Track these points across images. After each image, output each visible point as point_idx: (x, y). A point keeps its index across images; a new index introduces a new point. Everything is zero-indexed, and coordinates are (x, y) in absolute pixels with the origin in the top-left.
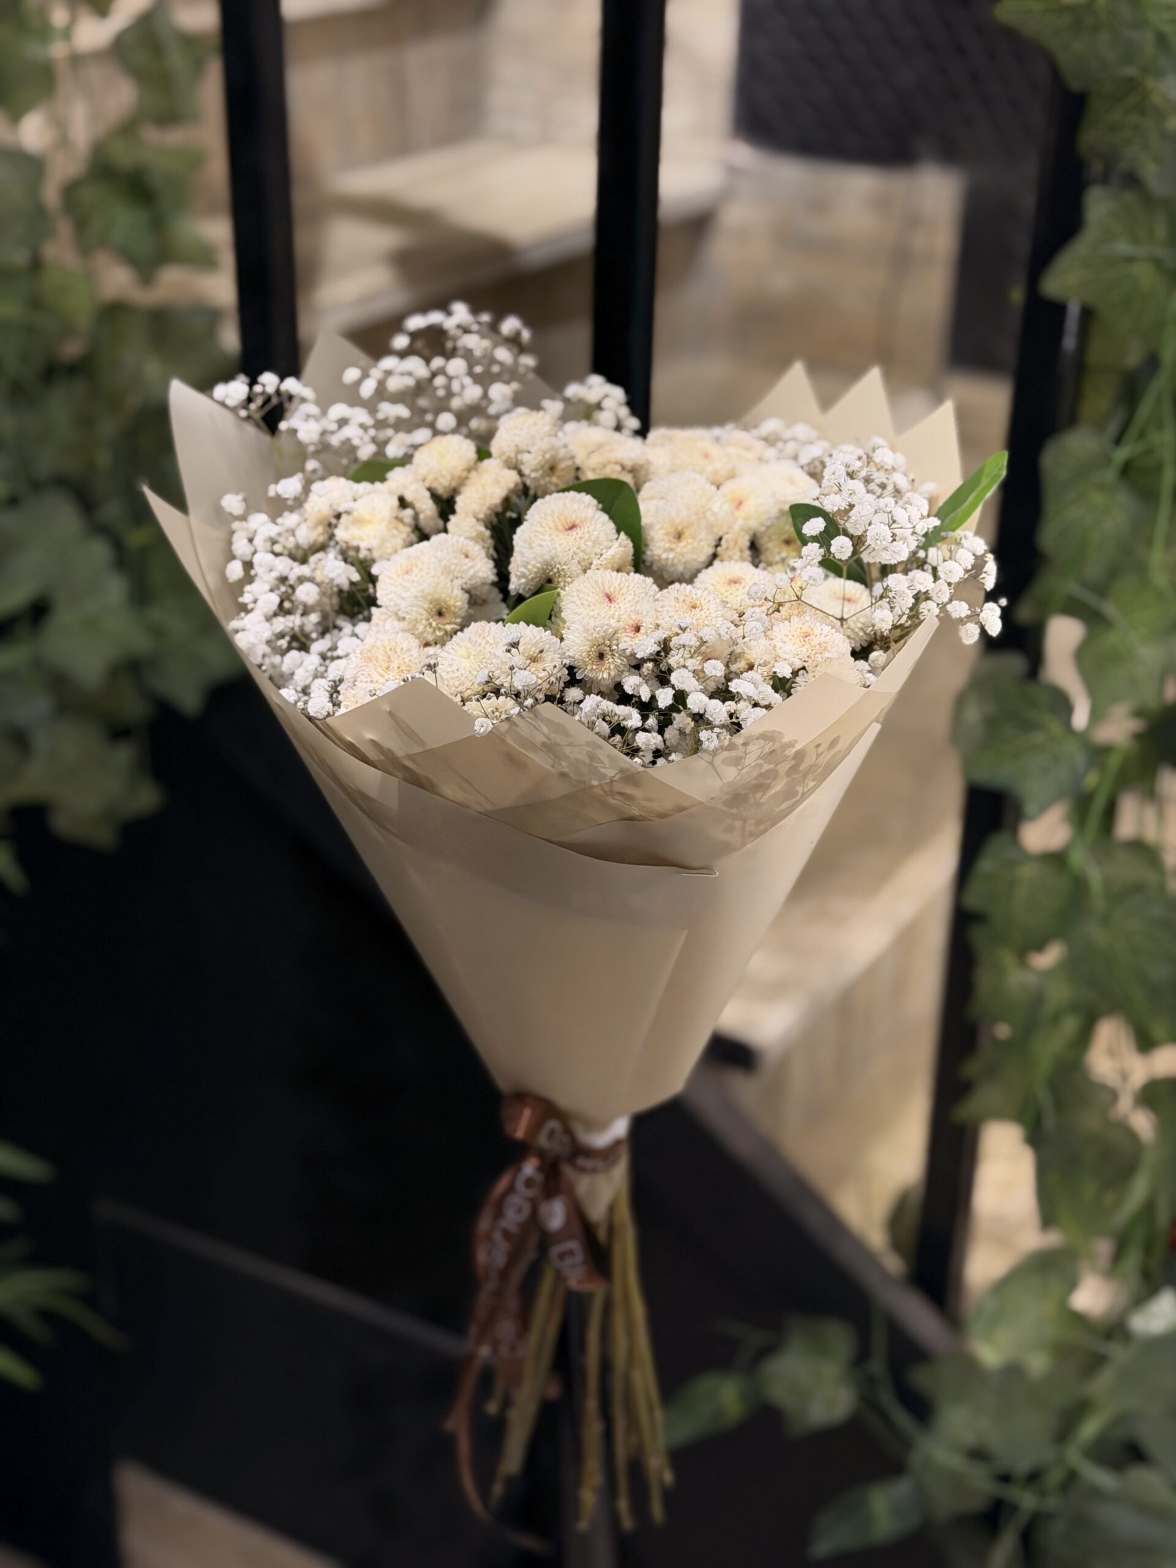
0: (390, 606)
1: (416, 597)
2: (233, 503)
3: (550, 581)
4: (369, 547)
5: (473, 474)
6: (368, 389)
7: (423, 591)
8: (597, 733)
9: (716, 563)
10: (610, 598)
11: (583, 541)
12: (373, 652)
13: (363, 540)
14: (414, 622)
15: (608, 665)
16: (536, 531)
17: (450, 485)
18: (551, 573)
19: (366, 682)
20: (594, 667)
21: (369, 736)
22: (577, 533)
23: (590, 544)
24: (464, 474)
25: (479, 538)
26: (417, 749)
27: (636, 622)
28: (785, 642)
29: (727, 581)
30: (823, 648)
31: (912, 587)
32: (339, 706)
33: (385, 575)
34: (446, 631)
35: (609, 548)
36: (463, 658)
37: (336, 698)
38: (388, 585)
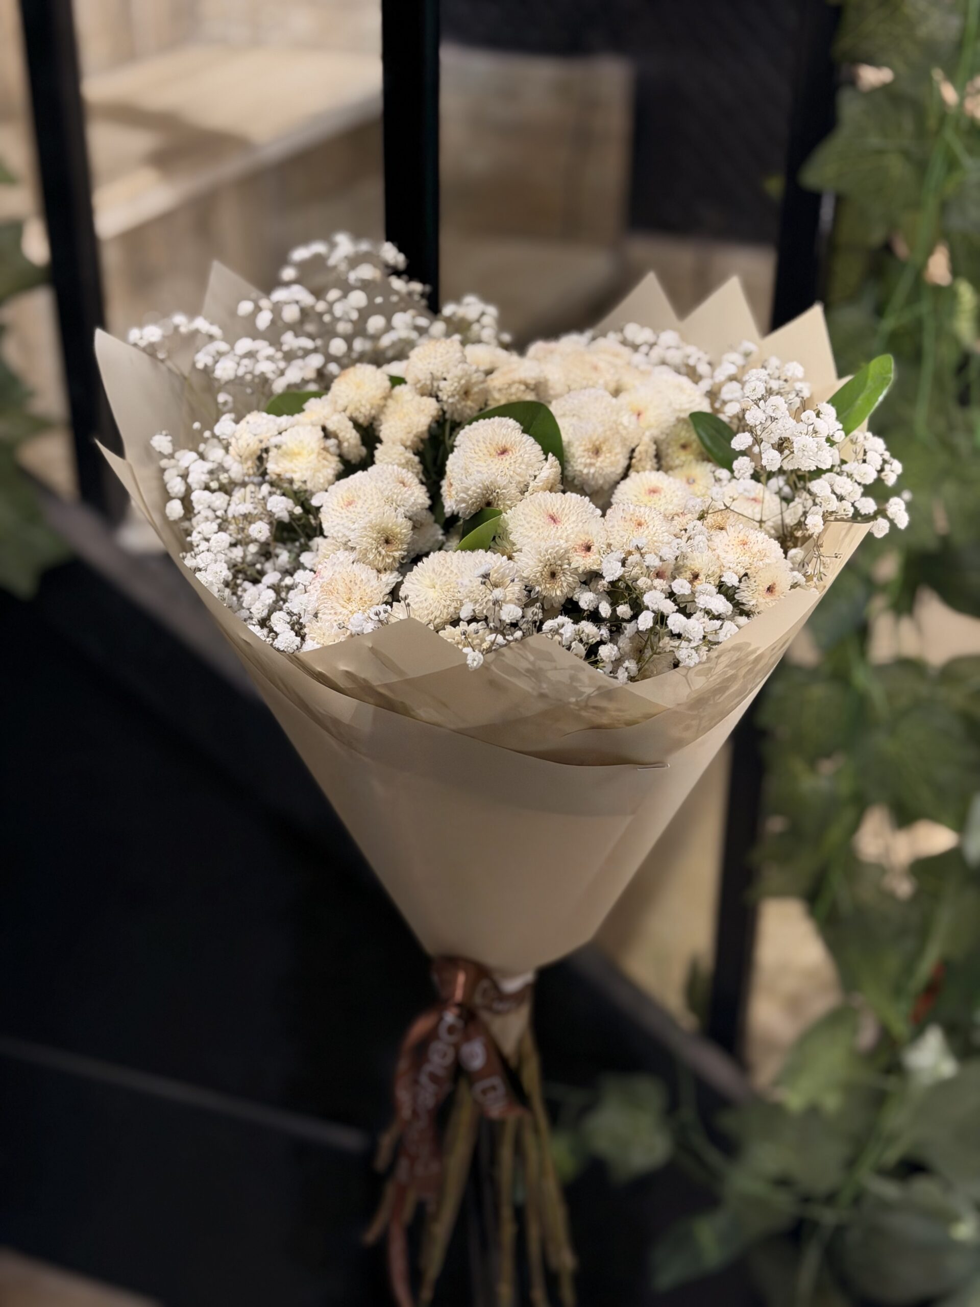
0: (338, 537)
1: (365, 528)
2: (162, 442)
3: (489, 504)
4: (304, 479)
5: (390, 402)
6: (264, 320)
7: (370, 522)
8: (576, 655)
9: (632, 474)
10: (554, 519)
11: (517, 465)
12: (333, 584)
13: (295, 472)
14: (364, 551)
15: (560, 583)
16: (471, 458)
17: (370, 413)
18: (491, 497)
19: (330, 614)
20: (548, 586)
21: (343, 667)
22: (511, 457)
23: (523, 467)
24: (382, 403)
25: (407, 465)
26: (394, 679)
27: (586, 541)
28: (727, 552)
29: (647, 492)
30: (763, 555)
31: (833, 492)
32: (303, 638)
33: (328, 507)
34: (394, 558)
35: (541, 469)
36: (429, 588)
37: (298, 629)
38: (334, 517)
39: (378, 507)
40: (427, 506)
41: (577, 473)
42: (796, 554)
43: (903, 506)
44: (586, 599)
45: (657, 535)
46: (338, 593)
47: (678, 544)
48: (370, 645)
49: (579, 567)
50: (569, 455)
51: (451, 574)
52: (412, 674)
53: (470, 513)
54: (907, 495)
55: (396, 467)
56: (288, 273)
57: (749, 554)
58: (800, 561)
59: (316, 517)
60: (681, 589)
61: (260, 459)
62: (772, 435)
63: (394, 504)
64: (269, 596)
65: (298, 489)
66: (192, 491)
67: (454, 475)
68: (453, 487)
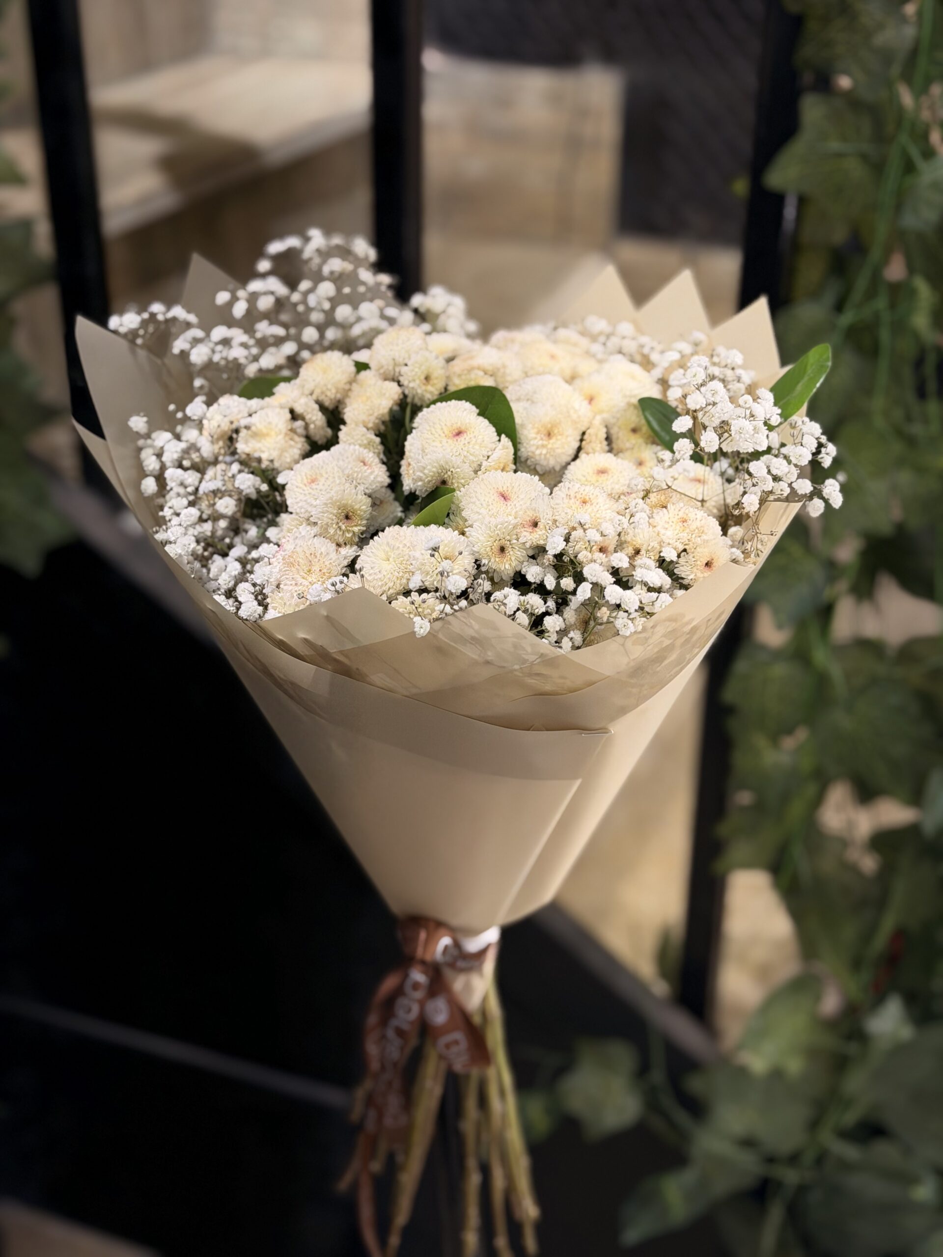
0: (301, 513)
2: (138, 423)
3: (444, 482)
4: (271, 458)
5: (355, 386)
6: (240, 309)
7: (331, 498)
9: (582, 455)
10: (504, 497)
11: (471, 446)
13: (263, 452)
14: (325, 527)
15: (509, 557)
16: (427, 439)
20: (497, 560)
22: (465, 439)
23: (477, 447)
25: (368, 445)
26: (349, 646)
27: (533, 518)
28: (667, 529)
29: (596, 472)
30: (701, 532)
31: (769, 472)
32: (266, 608)
33: (292, 485)
34: (354, 533)
35: (494, 450)
36: (384, 560)
37: (262, 599)
38: (297, 494)
39: (339, 484)
40: (386, 484)
41: (530, 454)
42: (736, 532)
43: (837, 487)
44: (533, 573)
45: (600, 512)
46: (298, 565)
47: (619, 521)
48: (325, 614)
49: (526, 542)
50: (522, 437)
51: (404, 547)
52: (365, 642)
53: (426, 491)
54: (841, 477)
55: (357, 447)
56: (264, 265)
57: (688, 531)
58: (739, 539)
59: (282, 495)
60: (620, 562)
61: (231, 439)
62: (713, 419)
63: (354, 482)
64: (235, 568)
65: (266, 468)
66: (166, 469)
67: (412, 455)
68: (411, 467)
